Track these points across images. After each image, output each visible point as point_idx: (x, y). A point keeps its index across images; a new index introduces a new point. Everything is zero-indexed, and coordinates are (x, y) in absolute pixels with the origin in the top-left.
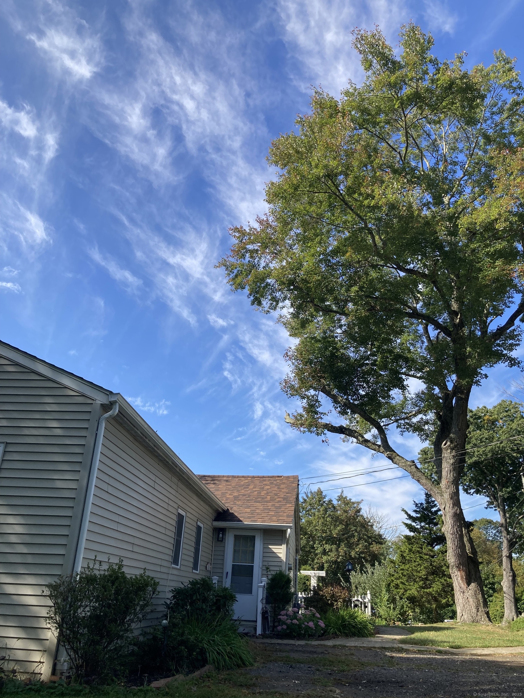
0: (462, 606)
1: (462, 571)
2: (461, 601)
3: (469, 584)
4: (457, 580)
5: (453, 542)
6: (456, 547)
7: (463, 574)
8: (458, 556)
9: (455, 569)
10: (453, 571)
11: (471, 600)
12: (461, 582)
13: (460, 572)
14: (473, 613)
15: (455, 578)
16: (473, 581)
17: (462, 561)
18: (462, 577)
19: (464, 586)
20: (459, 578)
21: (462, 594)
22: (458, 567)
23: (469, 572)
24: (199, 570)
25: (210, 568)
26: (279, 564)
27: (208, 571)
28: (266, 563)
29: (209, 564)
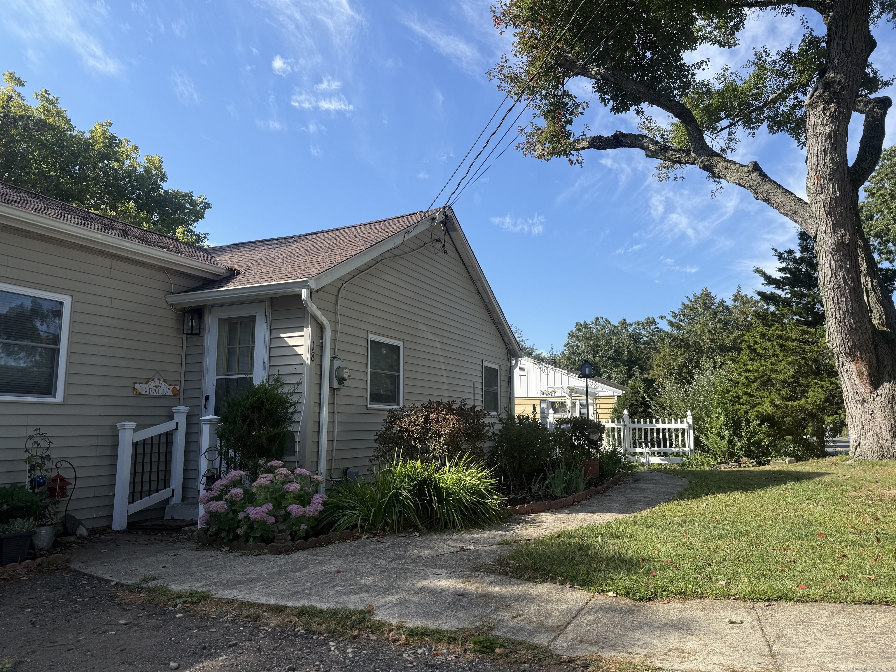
0: (859, 427)
1: (860, 361)
2: (857, 418)
3: (876, 384)
4: (849, 379)
5: (836, 305)
6: (844, 313)
7: (863, 366)
8: (849, 332)
9: (844, 359)
10: (841, 363)
11: (879, 415)
12: (857, 382)
13: (856, 364)
14: (882, 439)
15: (845, 376)
16: (887, 378)
17: (859, 341)
18: (860, 374)
19: (864, 389)
20: (854, 376)
21: (859, 406)
22: (849, 354)
23: (878, 362)
24: (67, 395)
25: (167, 390)
26: (299, 369)
27: (149, 397)
28: (275, 371)
29: (157, 383)
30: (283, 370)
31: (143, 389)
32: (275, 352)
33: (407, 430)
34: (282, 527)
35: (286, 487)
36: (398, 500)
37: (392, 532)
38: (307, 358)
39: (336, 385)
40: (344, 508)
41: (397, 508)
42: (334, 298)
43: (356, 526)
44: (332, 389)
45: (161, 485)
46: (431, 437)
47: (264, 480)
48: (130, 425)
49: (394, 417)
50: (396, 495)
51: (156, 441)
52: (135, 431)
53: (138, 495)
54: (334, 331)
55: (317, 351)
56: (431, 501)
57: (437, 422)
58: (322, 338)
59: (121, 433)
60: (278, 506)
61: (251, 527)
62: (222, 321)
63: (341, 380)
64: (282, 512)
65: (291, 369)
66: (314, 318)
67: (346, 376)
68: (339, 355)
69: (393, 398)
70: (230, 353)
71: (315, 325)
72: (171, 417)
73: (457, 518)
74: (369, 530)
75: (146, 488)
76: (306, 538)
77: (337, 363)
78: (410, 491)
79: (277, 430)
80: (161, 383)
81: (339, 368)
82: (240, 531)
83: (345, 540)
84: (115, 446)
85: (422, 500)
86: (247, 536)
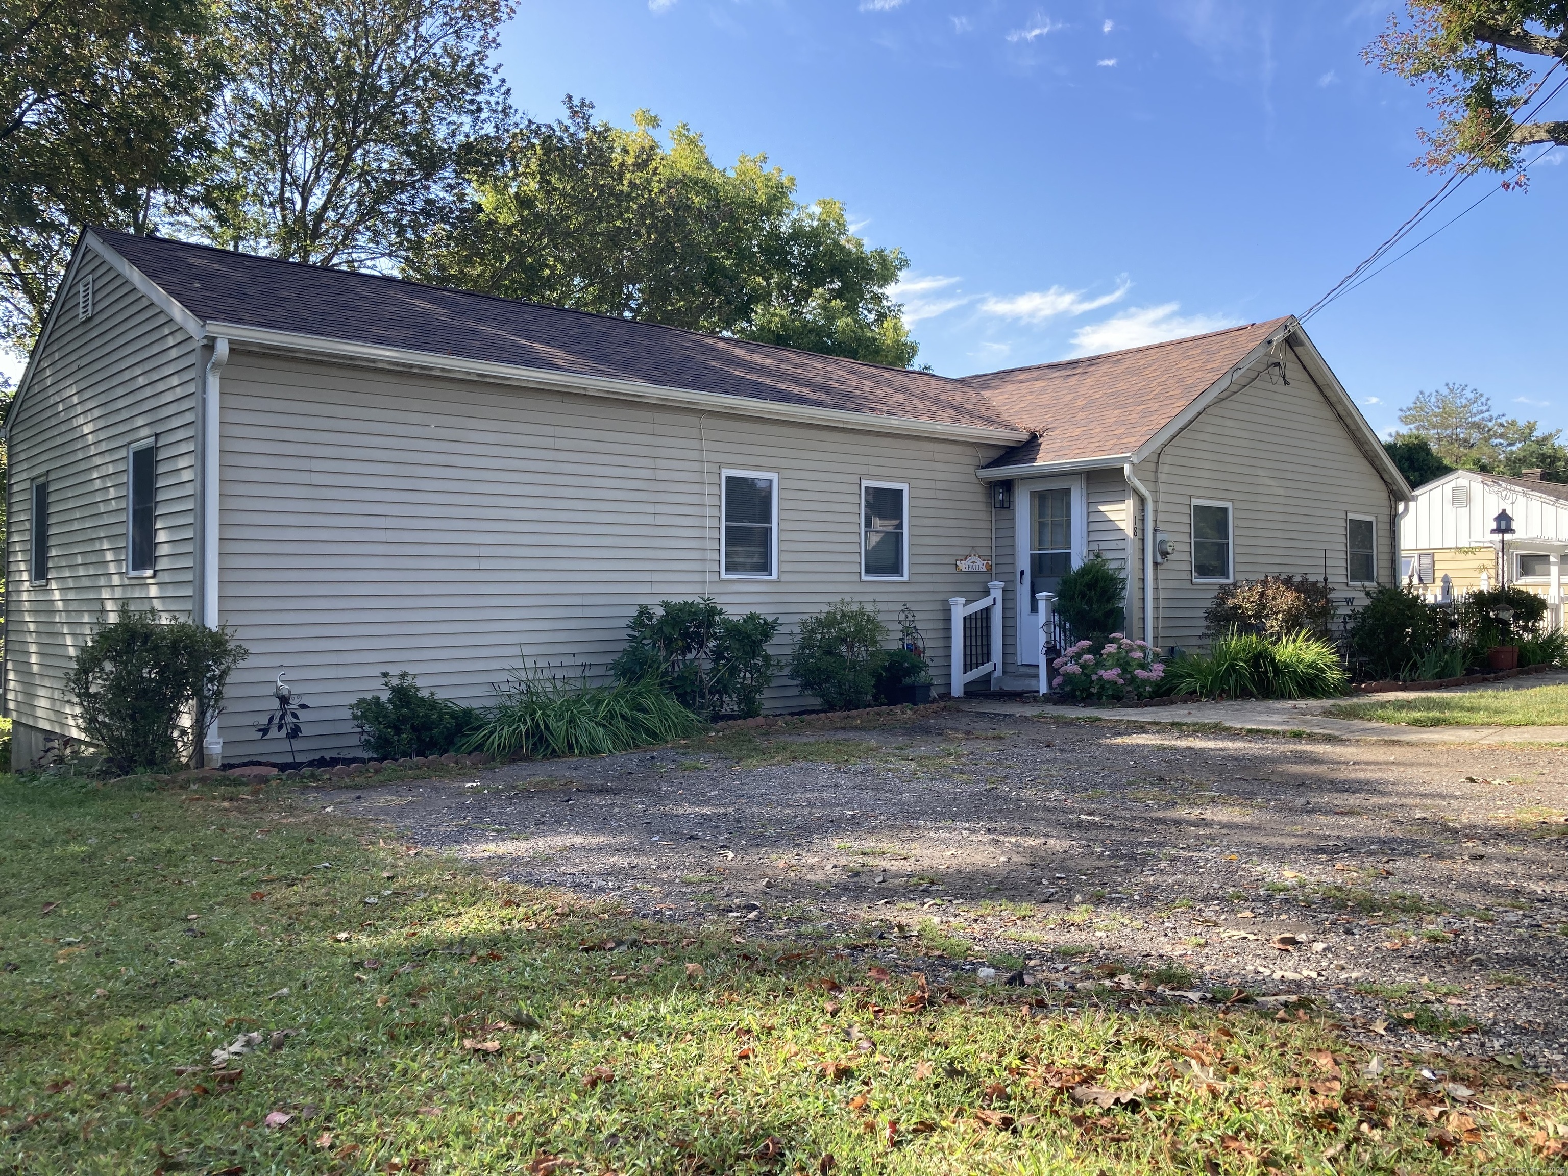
24: (910, 574)
25: (981, 565)
26: (1121, 545)
27: (968, 573)
28: (1094, 546)
29: (973, 559)
30: (1103, 546)
31: (963, 565)
32: (1093, 527)
33: (1240, 607)
34: (1129, 688)
35: (1131, 655)
36: (1235, 671)
37: (1230, 698)
38: (1130, 533)
39: (1159, 560)
40: (1182, 676)
41: (1234, 676)
42: (1153, 465)
43: (1195, 691)
44: (1156, 564)
45: (985, 660)
46: (1267, 614)
47: (1111, 648)
48: (962, 600)
49: (1226, 592)
50: (1232, 666)
51: (979, 616)
52: (964, 605)
53: (968, 667)
54: (1156, 502)
55: (1139, 526)
56: (1266, 672)
57: (1274, 599)
58: (1143, 510)
59: (953, 608)
60: (1124, 670)
61: (1102, 687)
62: (1033, 494)
63: (1165, 554)
64: (1129, 676)
65: (1113, 545)
66: (1136, 491)
67: (1170, 550)
68: (1161, 526)
69: (1223, 571)
70: (1042, 525)
71: (1136, 497)
72: (987, 593)
73: (1293, 687)
74: (1207, 696)
75: (974, 661)
76: (1151, 698)
77: (1159, 537)
78: (1245, 662)
79: (1110, 606)
80: (976, 559)
81: (1162, 541)
82: (1094, 690)
83: (1186, 702)
84: (948, 620)
85: (1257, 669)
86: (1099, 695)
